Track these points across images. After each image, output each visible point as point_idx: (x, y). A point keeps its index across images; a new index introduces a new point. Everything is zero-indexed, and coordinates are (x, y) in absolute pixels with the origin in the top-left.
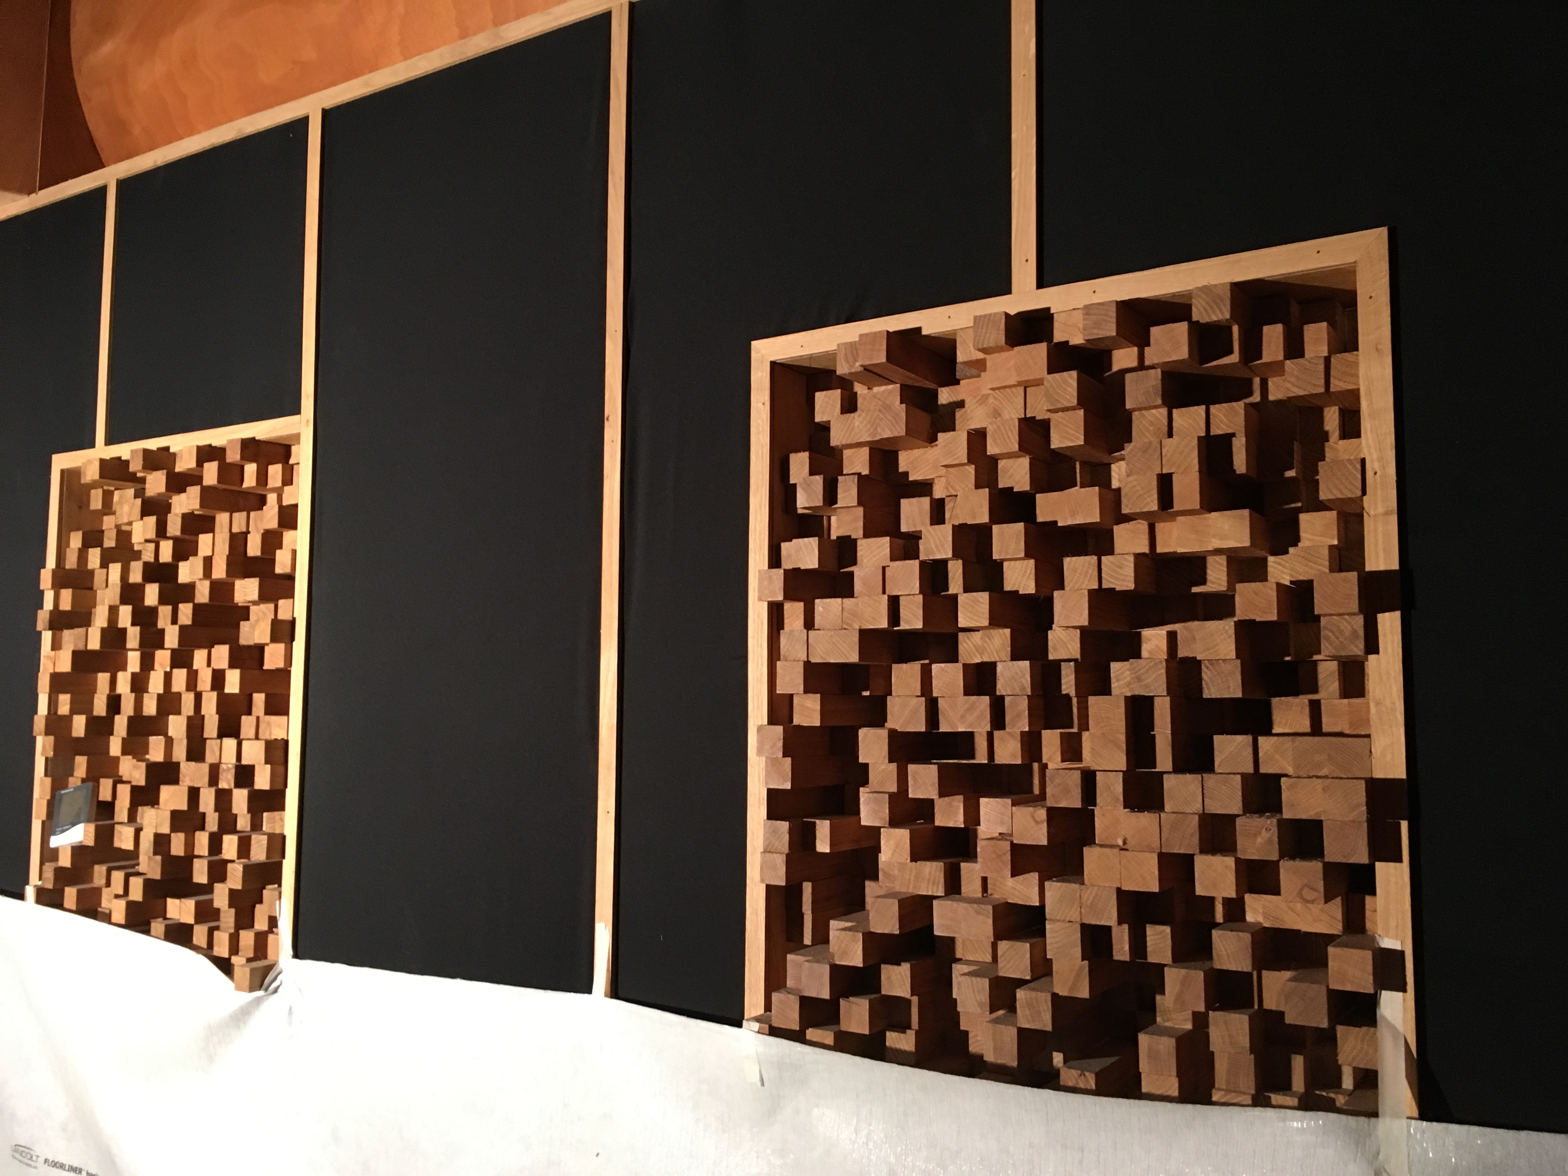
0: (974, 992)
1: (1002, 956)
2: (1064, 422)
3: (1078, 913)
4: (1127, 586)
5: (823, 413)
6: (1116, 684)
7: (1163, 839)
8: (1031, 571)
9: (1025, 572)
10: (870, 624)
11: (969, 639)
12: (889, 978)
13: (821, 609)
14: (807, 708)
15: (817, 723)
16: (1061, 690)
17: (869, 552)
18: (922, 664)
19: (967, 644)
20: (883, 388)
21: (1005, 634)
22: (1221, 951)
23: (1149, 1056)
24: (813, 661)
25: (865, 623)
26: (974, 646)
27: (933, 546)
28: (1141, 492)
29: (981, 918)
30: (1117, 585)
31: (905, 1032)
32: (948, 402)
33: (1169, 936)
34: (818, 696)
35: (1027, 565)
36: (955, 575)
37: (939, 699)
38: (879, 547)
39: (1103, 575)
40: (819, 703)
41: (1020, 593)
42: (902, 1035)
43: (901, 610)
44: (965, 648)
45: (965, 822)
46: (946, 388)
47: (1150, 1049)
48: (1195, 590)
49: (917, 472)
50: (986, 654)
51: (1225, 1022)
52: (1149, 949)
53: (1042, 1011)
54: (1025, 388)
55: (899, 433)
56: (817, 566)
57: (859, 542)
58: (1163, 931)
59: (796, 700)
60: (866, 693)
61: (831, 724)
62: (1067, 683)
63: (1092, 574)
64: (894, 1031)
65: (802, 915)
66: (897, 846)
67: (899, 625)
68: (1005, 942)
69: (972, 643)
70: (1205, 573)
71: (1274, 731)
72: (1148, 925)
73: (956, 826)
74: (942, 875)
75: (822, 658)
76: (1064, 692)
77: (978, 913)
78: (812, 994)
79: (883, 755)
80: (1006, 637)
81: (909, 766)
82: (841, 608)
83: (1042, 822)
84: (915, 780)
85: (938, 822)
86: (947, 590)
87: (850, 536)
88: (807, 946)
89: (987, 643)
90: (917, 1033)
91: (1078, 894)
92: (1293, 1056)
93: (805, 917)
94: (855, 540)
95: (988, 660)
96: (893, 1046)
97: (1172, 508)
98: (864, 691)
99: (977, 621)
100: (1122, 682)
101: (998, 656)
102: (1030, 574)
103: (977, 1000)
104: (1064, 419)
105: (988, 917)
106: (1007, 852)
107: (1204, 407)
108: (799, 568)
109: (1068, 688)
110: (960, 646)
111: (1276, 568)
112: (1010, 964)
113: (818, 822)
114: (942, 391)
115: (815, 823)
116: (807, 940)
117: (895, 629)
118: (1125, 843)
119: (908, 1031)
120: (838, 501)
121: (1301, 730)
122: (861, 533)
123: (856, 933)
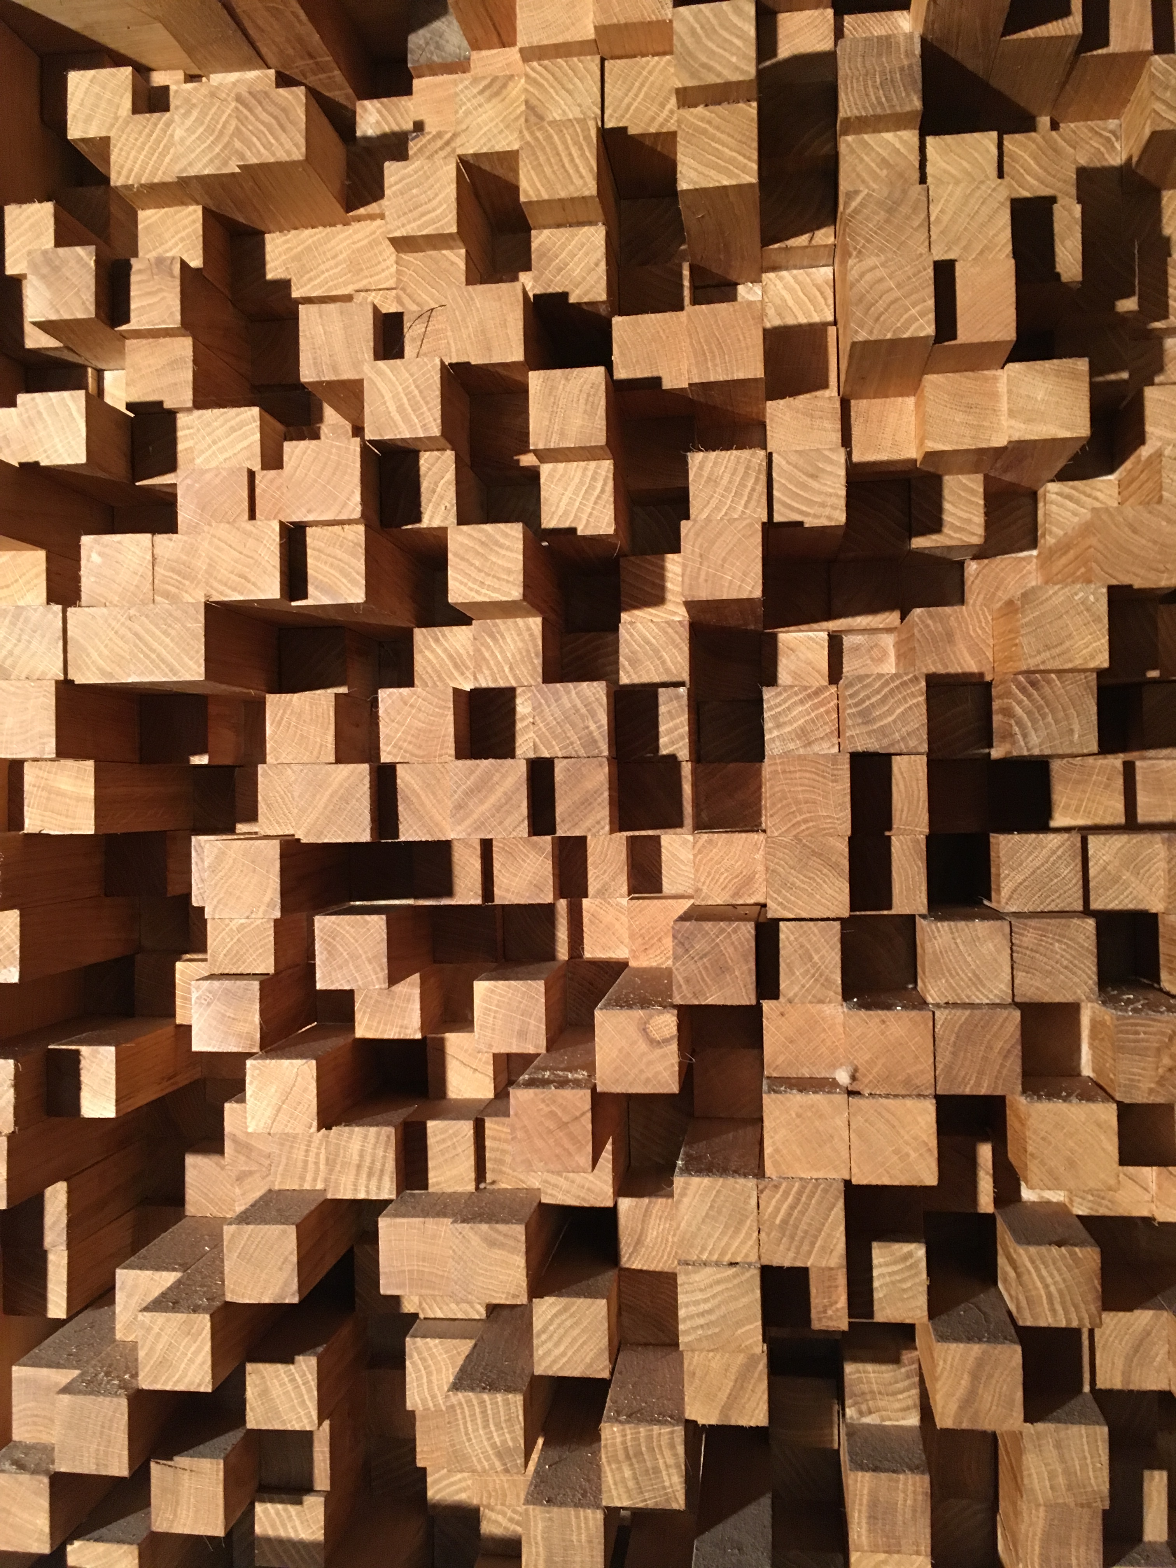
0: (486, 1426)
1: (544, 1330)
2: (711, 130)
3: (752, 1242)
4: (829, 518)
5: (89, 119)
6: (776, 733)
7: (940, 1067)
8: (605, 484)
9: (591, 487)
10: (234, 590)
11: (437, 640)
12: (265, 1393)
13: (96, 558)
14: (60, 793)
15: (88, 829)
16: (657, 748)
17: (209, 440)
18: (337, 695)
19: (433, 651)
20: (233, 77)
21: (529, 629)
22: (1036, 1288)
23: (872, 1518)
24: (79, 678)
25: (221, 588)
26: (451, 657)
27: (392, 408)
28: (897, 293)
29: (497, 1254)
30: (807, 514)
31: (300, 1503)
32: (378, 132)
33: (923, 1264)
34: (90, 765)
35: (595, 472)
36: (436, 484)
37: (398, 767)
38: (233, 430)
39: (776, 493)
40: (93, 780)
41: (579, 533)
42: (292, 1509)
43: (310, 561)
44: (429, 661)
45: (423, 1028)
46: (375, 101)
47: (874, 1504)
48: (919, 543)
49: (311, 280)
50: (487, 672)
51: (1058, 1445)
52: (877, 1295)
53: (662, 1466)
54: (603, 60)
55: (288, 153)
56: (82, 459)
57: (182, 420)
58: (910, 1255)
59: (30, 775)
60: (202, 760)
61: (118, 829)
62: (670, 731)
63: (753, 490)
64: (272, 1501)
65: (43, 1256)
66: (286, 1096)
67: (305, 596)
68: (549, 1300)
69: (445, 650)
70: (940, 509)
71: (1053, 824)
72: (875, 1244)
73: (402, 1037)
74: (391, 1155)
75: (103, 672)
76: (664, 752)
77: (492, 1243)
78: (86, 1466)
79: (267, 899)
80: (531, 635)
81: (317, 919)
82: (149, 557)
83: (666, 1041)
84: (331, 953)
85: (362, 1031)
86: (419, 520)
87: (161, 403)
88: (59, 1324)
89: (488, 648)
90: (330, 1498)
91: (754, 1202)
92: (1147, 1473)
93: (51, 1257)
94: (172, 414)
95: (492, 685)
96: (271, 1533)
97: (955, 337)
98: (195, 754)
99: (495, 590)
100: (788, 729)
101: (515, 676)
102: (603, 491)
103: (494, 1446)
104: (709, 122)
105: (513, 1250)
106: (583, 1114)
107: (994, 134)
108: (37, 464)
109: (673, 743)
110: (418, 658)
111: (1061, 506)
112: (562, 1348)
113: (85, 1050)
114: (365, 110)
115: (78, 1052)
116: (57, 1308)
117: (293, 604)
118: (853, 1078)
119: (309, 1500)
120: (133, 315)
121: (1108, 820)
122: (186, 397)
123: (194, 1316)
